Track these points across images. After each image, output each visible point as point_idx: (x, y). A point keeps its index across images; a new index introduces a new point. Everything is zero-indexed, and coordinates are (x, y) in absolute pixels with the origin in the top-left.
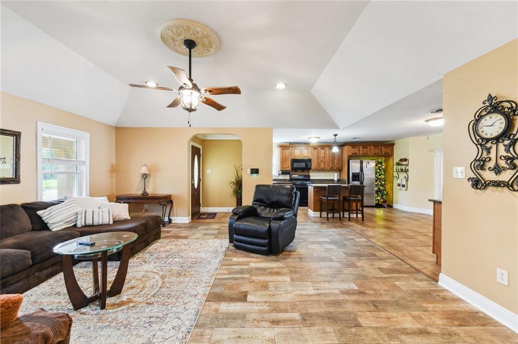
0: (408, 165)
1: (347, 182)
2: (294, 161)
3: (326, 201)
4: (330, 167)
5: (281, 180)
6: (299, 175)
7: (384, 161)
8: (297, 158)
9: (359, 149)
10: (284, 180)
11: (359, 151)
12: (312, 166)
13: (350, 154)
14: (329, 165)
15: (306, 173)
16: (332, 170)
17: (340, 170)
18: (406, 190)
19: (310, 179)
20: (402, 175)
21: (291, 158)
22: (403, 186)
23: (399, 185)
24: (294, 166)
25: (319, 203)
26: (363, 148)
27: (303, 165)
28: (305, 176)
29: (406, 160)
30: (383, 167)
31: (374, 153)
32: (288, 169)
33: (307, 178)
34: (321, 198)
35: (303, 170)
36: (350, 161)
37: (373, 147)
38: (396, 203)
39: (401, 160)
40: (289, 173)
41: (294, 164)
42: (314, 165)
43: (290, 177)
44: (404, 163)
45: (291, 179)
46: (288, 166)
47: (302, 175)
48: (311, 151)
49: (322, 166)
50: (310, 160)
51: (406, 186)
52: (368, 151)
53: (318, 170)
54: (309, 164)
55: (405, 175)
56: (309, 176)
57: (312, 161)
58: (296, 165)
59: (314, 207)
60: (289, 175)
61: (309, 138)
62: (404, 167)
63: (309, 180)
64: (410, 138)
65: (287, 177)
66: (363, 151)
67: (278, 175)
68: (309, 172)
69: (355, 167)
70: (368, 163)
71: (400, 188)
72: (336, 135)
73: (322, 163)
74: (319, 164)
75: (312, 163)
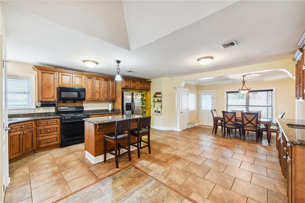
0: (162, 97)
1: (121, 112)
2: (61, 90)
3: (114, 142)
4: (106, 98)
5: (41, 114)
6: (70, 107)
7: (145, 94)
8: (67, 86)
9: (130, 83)
10: (46, 114)
11: (130, 84)
12: (87, 96)
13: (124, 86)
14: (104, 96)
15: (78, 104)
16: (107, 100)
17: (113, 101)
18: (161, 115)
19: (84, 110)
20: (158, 105)
21: (57, 86)
22: (159, 112)
23: (155, 111)
24: (63, 96)
25: (102, 143)
26: (133, 82)
27: (75, 95)
28: (77, 107)
29: (160, 93)
30: (145, 98)
31: (140, 87)
32: (53, 100)
33: (80, 110)
34: (105, 138)
35: (74, 100)
36: (124, 92)
37: (139, 82)
38: (153, 124)
39: (157, 93)
40: (54, 105)
41: (62, 93)
42: (88, 96)
43: (56, 109)
44: (158, 96)
45: (58, 113)
46: (52, 96)
47: (73, 107)
48: (85, 79)
49: (97, 96)
50: (84, 90)
51: (161, 112)
52: (136, 85)
53: (93, 100)
54: (83, 94)
55: (160, 104)
56: (82, 107)
57: (86, 91)
58: (64, 95)
59: (95, 150)
60: (54, 107)
61: (84, 61)
62: (159, 99)
63: (82, 112)
64: (162, 78)
65: (52, 110)
66: (133, 84)
67: (34, 107)
68: (82, 103)
69: (128, 98)
70: (137, 94)
71: (156, 113)
72: (118, 62)
73: (97, 94)
74: (93, 94)
75: (87, 94)
